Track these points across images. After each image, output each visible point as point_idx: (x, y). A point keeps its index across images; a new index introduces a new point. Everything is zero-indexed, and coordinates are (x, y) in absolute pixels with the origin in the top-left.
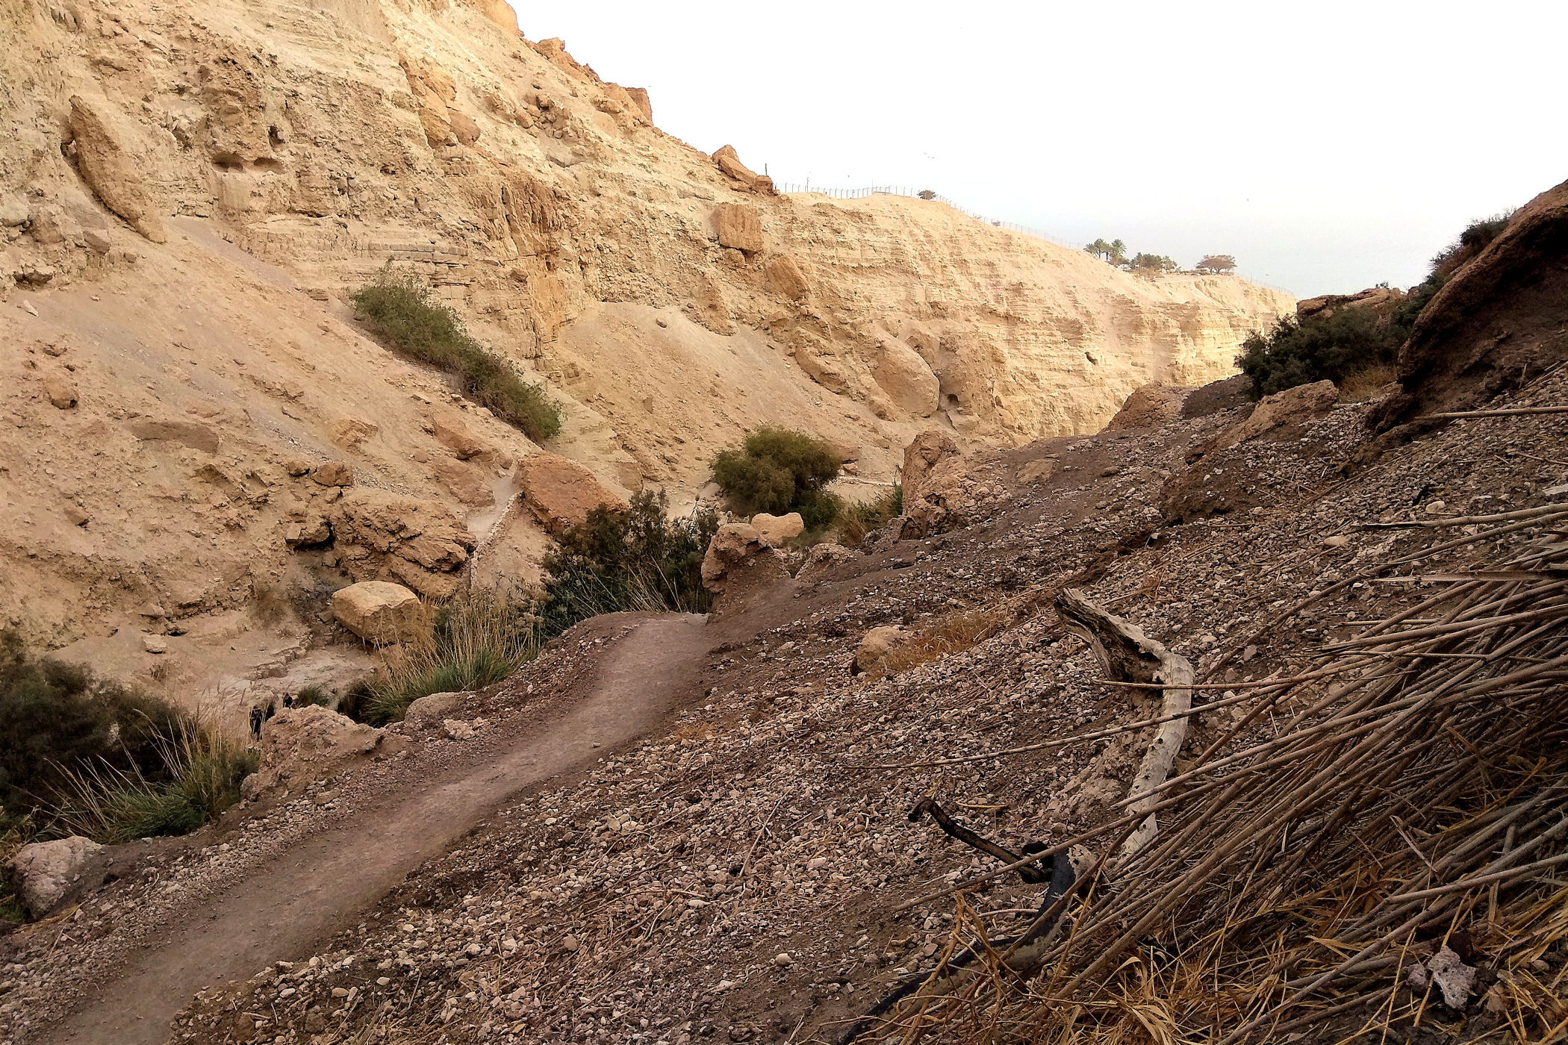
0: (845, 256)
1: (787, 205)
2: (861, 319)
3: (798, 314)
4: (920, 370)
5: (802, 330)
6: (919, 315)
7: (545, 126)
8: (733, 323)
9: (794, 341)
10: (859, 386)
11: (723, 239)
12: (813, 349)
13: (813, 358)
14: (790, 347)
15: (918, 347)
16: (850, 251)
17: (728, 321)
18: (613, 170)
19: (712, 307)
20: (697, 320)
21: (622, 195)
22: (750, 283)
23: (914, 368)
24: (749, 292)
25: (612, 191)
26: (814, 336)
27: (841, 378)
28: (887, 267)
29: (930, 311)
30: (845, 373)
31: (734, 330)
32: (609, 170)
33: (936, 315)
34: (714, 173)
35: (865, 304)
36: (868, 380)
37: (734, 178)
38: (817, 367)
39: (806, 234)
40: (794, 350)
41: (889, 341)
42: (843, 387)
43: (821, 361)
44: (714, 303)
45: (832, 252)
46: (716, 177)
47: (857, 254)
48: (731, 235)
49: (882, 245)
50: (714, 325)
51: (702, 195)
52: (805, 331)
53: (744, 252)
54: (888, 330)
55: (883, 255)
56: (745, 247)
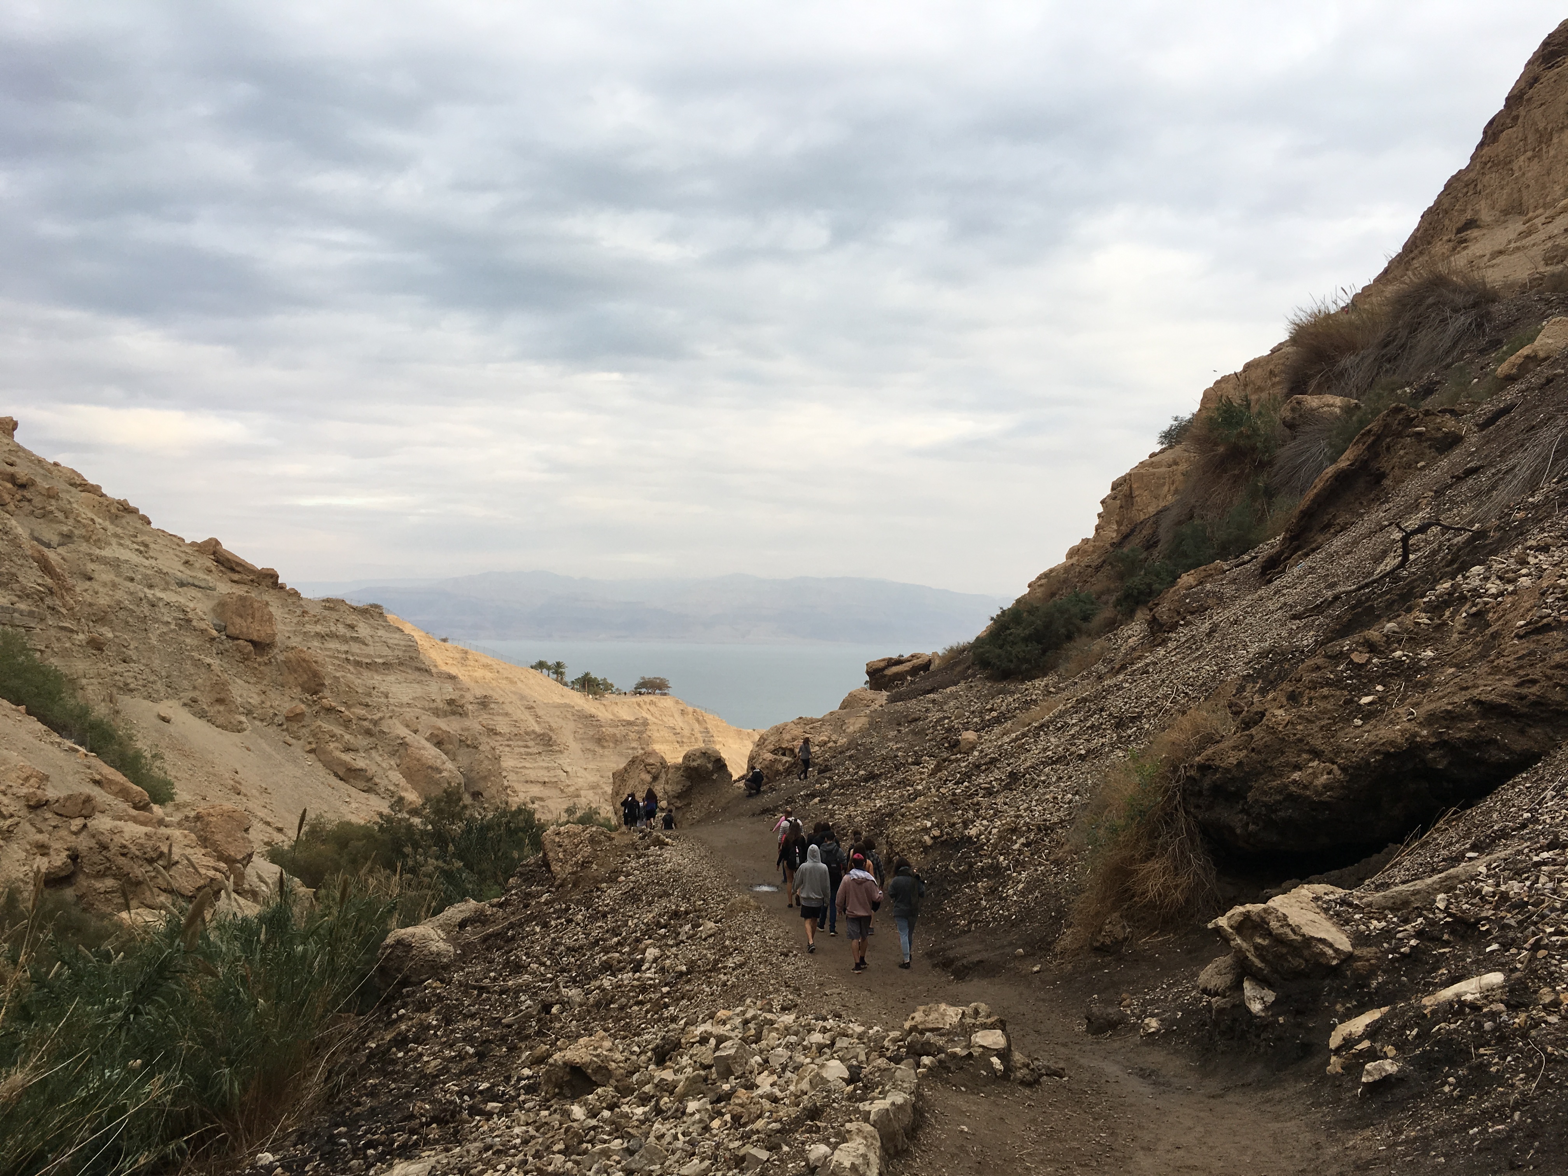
0: (358, 651)
1: (294, 599)
2: (380, 715)
3: (317, 708)
4: (445, 767)
5: (324, 725)
6: (436, 712)
7: (21, 504)
8: (243, 718)
9: (314, 735)
10: (386, 782)
11: (231, 630)
12: (336, 744)
13: (337, 754)
14: (310, 743)
15: (439, 744)
16: (363, 647)
17: (237, 716)
18: (107, 553)
19: (220, 701)
20: (202, 715)
21: (117, 580)
22: (261, 678)
23: (438, 763)
24: (259, 687)
25: (105, 575)
26: (338, 731)
27: (369, 773)
28: (401, 664)
29: (446, 708)
30: (372, 769)
31: (245, 726)
32: (103, 553)
33: (454, 713)
34: (210, 563)
35: (383, 700)
36: (396, 776)
37: (233, 570)
38: (344, 764)
39: (319, 628)
40: (314, 746)
41: (410, 737)
42: (370, 784)
43: (346, 757)
44: (222, 695)
45: (345, 648)
46: (213, 568)
47: (370, 650)
48: (239, 625)
49: (396, 642)
50: (220, 720)
51: (203, 584)
52: (327, 725)
53: (254, 643)
54: (407, 726)
55: (397, 653)
56: (255, 638)
